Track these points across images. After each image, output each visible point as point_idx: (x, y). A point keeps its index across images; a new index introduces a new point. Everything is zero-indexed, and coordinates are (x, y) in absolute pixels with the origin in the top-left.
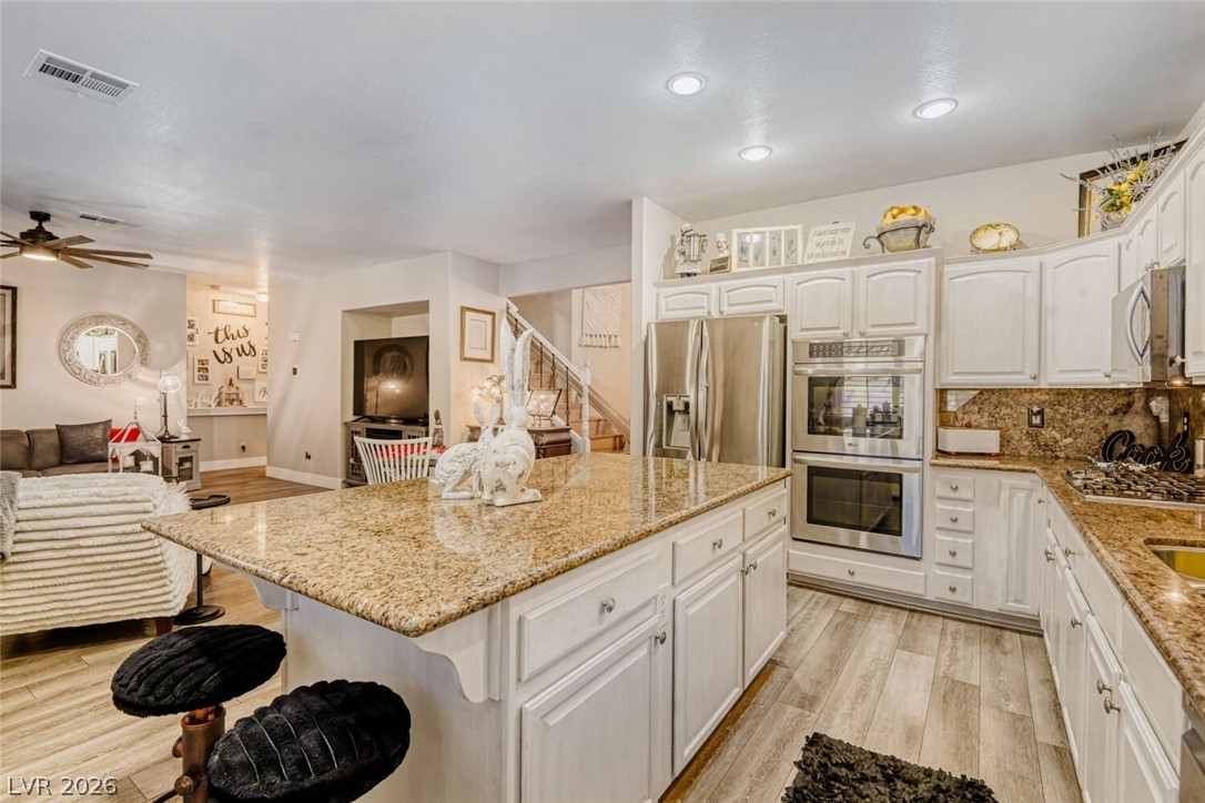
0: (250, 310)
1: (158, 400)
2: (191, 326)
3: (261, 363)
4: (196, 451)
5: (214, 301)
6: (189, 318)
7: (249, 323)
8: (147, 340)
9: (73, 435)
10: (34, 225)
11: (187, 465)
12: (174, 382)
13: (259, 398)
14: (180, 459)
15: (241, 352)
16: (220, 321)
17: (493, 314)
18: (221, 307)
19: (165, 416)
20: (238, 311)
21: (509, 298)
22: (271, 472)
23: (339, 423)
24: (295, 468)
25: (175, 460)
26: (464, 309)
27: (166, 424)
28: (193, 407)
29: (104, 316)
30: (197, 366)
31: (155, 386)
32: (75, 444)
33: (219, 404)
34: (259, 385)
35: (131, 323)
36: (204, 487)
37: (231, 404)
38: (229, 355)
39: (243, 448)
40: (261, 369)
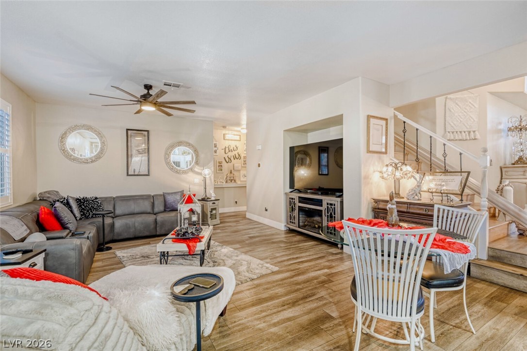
0: (238, 138)
1: (203, 180)
2: (215, 147)
3: (243, 162)
4: (218, 205)
5: (224, 134)
6: (214, 142)
7: (238, 144)
8: (198, 152)
9: (169, 197)
10: (146, 91)
11: (214, 212)
12: (207, 172)
13: (242, 179)
14: (211, 209)
15: (235, 158)
16: (226, 144)
17: (386, 120)
18: (227, 137)
19: (205, 188)
20: (233, 138)
21: (395, 109)
22: (248, 215)
23: (283, 193)
24: (259, 215)
25: (209, 210)
26: (369, 117)
27: (206, 192)
28: (216, 184)
29: (181, 142)
30: (218, 165)
31: (200, 174)
32: (170, 201)
33: (226, 182)
34: (242, 172)
35: (192, 145)
36: (221, 223)
37: (231, 182)
38: (230, 159)
39: (236, 202)
40: (243, 165)
